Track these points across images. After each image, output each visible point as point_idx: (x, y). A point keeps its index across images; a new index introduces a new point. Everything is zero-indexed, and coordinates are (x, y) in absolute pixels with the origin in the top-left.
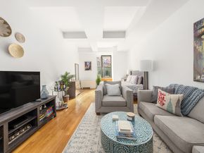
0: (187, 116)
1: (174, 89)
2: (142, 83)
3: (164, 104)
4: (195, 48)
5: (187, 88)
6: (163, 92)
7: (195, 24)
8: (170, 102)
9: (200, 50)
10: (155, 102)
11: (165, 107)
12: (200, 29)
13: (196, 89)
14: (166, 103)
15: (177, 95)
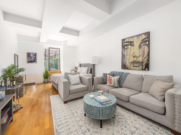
0: (121, 87)
1: (114, 74)
2: (91, 72)
3: (111, 83)
4: (122, 52)
5: (120, 73)
6: (110, 76)
7: (122, 40)
8: (114, 81)
9: (124, 53)
10: (105, 83)
11: (112, 85)
12: (124, 43)
13: (123, 73)
14: (112, 82)
15: (117, 77)
